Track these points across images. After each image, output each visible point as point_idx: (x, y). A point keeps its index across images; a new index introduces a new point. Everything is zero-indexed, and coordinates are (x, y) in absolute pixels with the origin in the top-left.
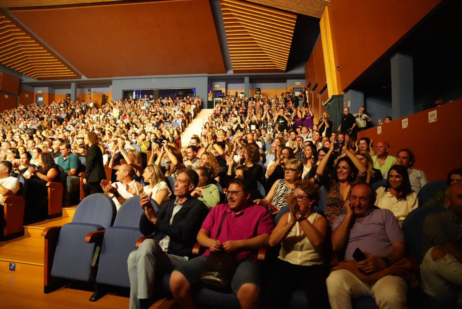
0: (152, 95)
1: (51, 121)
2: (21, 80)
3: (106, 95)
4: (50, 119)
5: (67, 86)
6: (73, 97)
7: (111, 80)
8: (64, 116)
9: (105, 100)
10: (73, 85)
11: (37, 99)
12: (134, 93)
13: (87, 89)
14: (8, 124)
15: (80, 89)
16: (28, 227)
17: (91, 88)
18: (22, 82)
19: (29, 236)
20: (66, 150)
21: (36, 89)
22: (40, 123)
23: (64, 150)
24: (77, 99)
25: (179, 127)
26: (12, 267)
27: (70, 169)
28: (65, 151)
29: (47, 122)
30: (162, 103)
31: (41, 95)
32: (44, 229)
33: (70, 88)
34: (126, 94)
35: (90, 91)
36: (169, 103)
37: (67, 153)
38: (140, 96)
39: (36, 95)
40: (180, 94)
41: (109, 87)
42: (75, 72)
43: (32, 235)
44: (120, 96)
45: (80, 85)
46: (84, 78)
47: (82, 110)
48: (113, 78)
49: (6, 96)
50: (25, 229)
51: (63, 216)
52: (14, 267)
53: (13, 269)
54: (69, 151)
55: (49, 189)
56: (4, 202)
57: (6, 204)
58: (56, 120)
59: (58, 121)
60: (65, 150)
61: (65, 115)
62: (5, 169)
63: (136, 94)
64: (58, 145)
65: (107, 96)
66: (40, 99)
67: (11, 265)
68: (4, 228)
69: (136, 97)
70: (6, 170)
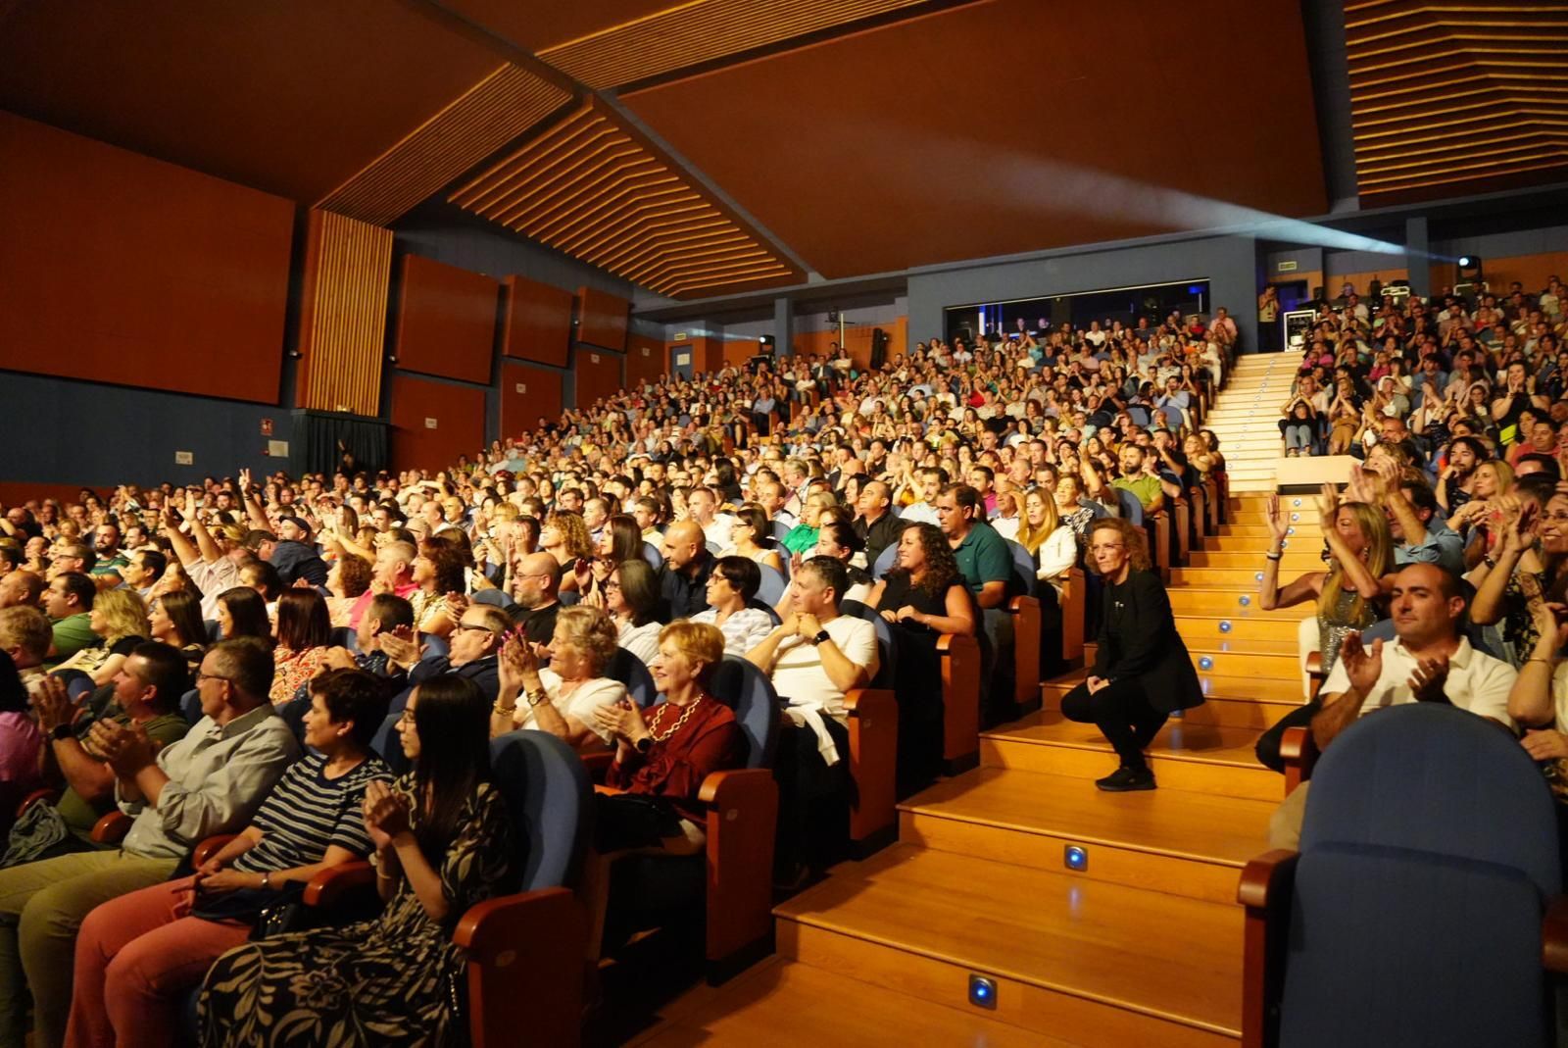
0: (1047, 316)
1: (733, 425)
2: (632, 306)
3: (885, 330)
4: (728, 420)
5: (760, 310)
6: (781, 346)
7: (904, 279)
8: (765, 406)
10: (781, 306)
11: (673, 360)
12: (982, 316)
13: (825, 316)
15: (802, 317)
17: (837, 309)
18: (634, 311)
20: (956, 509)
21: (669, 328)
22: (701, 431)
24: (793, 351)
27: (981, 584)
28: (955, 515)
29: (722, 429)
30: (1089, 343)
31: (684, 347)
33: (772, 316)
34: (956, 325)
35: (834, 319)
36: (1119, 342)
37: (962, 522)
38: (1001, 323)
39: (671, 348)
41: (892, 302)
42: (789, 264)
44: (937, 327)
45: (804, 305)
46: (815, 279)
48: (911, 270)
49: (595, 359)
54: (966, 516)
58: (746, 420)
59: (751, 422)
60: (951, 512)
61: (772, 402)
62: (822, 591)
63: (987, 320)
64: (876, 496)
65: (886, 335)
66: (683, 359)
69: (987, 328)
70: (828, 595)
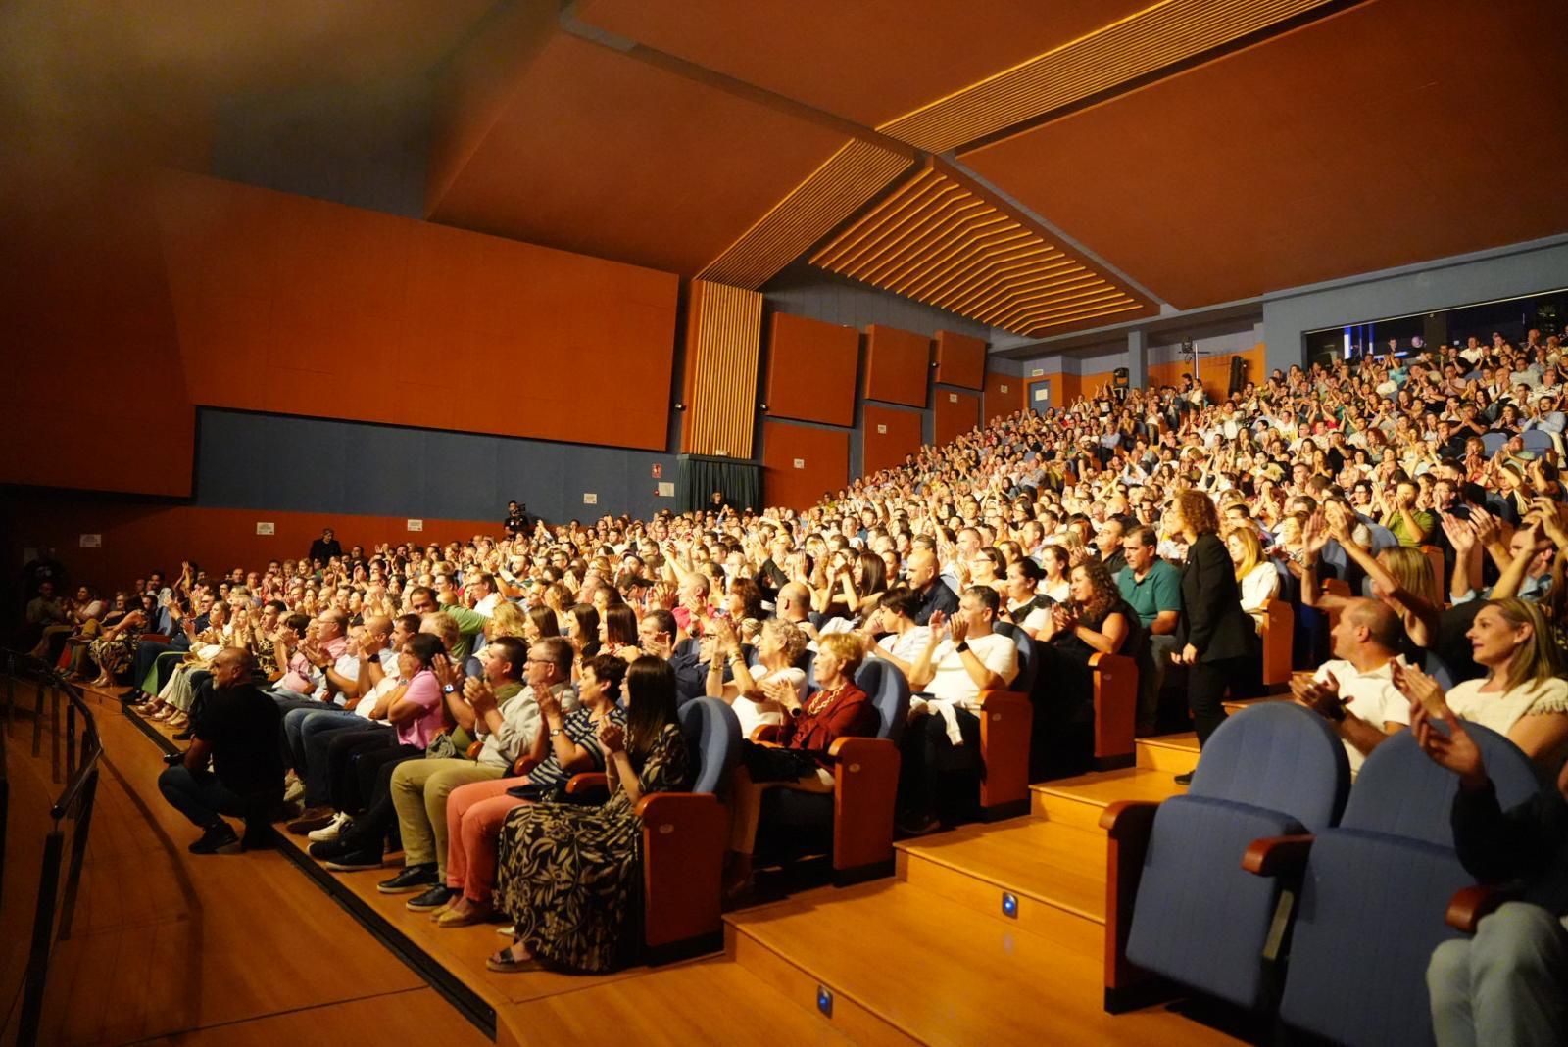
0: (1420, 335)
1: (1076, 461)
2: (988, 346)
3: (1245, 357)
4: (1072, 455)
5: (1115, 343)
6: (1135, 379)
7: (1260, 305)
8: (1111, 440)
9: (1240, 373)
10: (1135, 340)
11: (1031, 396)
12: (1347, 338)
13: (1179, 347)
14: (961, 477)
15: (1154, 349)
16: (1041, 789)
17: (1190, 340)
18: (991, 350)
19: (1043, 817)
20: (1142, 549)
21: (1027, 365)
22: (1043, 467)
23: (1136, 549)
24: (1147, 382)
25: (1552, 449)
26: (1008, 905)
27: (1156, 613)
28: (1141, 553)
29: (1064, 464)
30: (1463, 362)
31: (1042, 383)
32: (1106, 805)
33: (1125, 349)
34: (1317, 347)
35: (1188, 350)
36: (1495, 359)
37: (1146, 560)
38: (1371, 345)
39: (1029, 385)
40: (1544, 315)
41: (1251, 328)
42: (1139, 298)
43: (1052, 817)
44: (1295, 354)
45: (1158, 337)
46: (1168, 311)
47: (1168, 417)
48: (1267, 296)
49: (954, 398)
50: (1033, 794)
51: (1138, 765)
52: (1015, 907)
53: (1012, 913)
54: (1151, 554)
55: (1097, 675)
56: (979, 707)
57: (985, 713)
58: (1089, 455)
59: (1095, 457)
60: (1138, 552)
61: (1117, 436)
62: (982, 612)
63: (1353, 342)
64: (1113, 535)
65: (1246, 362)
66: (1041, 395)
67: (1006, 899)
68: (982, 784)
69: (1354, 352)
70: (987, 614)
